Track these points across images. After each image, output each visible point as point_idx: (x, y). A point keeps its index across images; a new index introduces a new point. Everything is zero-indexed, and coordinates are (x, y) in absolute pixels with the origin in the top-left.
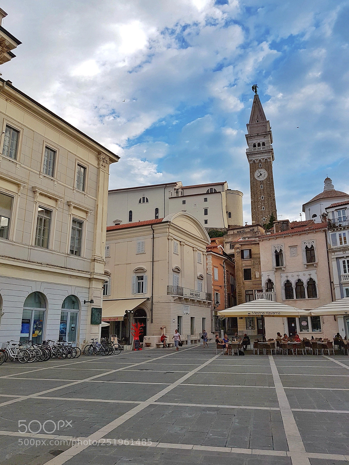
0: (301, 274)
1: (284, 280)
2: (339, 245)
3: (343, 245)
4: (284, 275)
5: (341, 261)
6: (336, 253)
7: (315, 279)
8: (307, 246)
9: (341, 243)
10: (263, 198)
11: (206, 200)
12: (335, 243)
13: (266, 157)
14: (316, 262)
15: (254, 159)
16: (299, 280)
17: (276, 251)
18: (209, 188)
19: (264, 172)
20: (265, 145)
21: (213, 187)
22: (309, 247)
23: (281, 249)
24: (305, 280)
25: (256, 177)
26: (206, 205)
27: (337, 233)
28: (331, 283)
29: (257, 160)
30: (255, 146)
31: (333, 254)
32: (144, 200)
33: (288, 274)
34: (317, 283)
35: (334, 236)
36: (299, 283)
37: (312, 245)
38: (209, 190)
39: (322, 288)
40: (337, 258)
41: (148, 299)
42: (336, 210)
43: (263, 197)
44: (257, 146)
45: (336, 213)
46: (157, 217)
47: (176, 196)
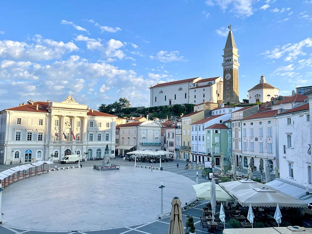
0: (172, 140)
2: (177, 133)
4: (169, 140)
8: (173, 132)
13: (231, 67)
14: (174, 137)
15: (225, 68)
16: (171, 142)
17: (168, 133)
18: (209, 82)
19: (229, 75)
20: (231, 61)
21: (211, 82)
25: (226, 77)
26: (204, 92)
27: (177, 130)
29: (227, 69)
31: (176, 135)
32: (181, 89)
34: (174, 142)
39: (174, 144)
40: (176, 137)
41: (136, 145)
43: (228, 88)
44: (227, 61)
46: (186, 98)
47: (193, 87)
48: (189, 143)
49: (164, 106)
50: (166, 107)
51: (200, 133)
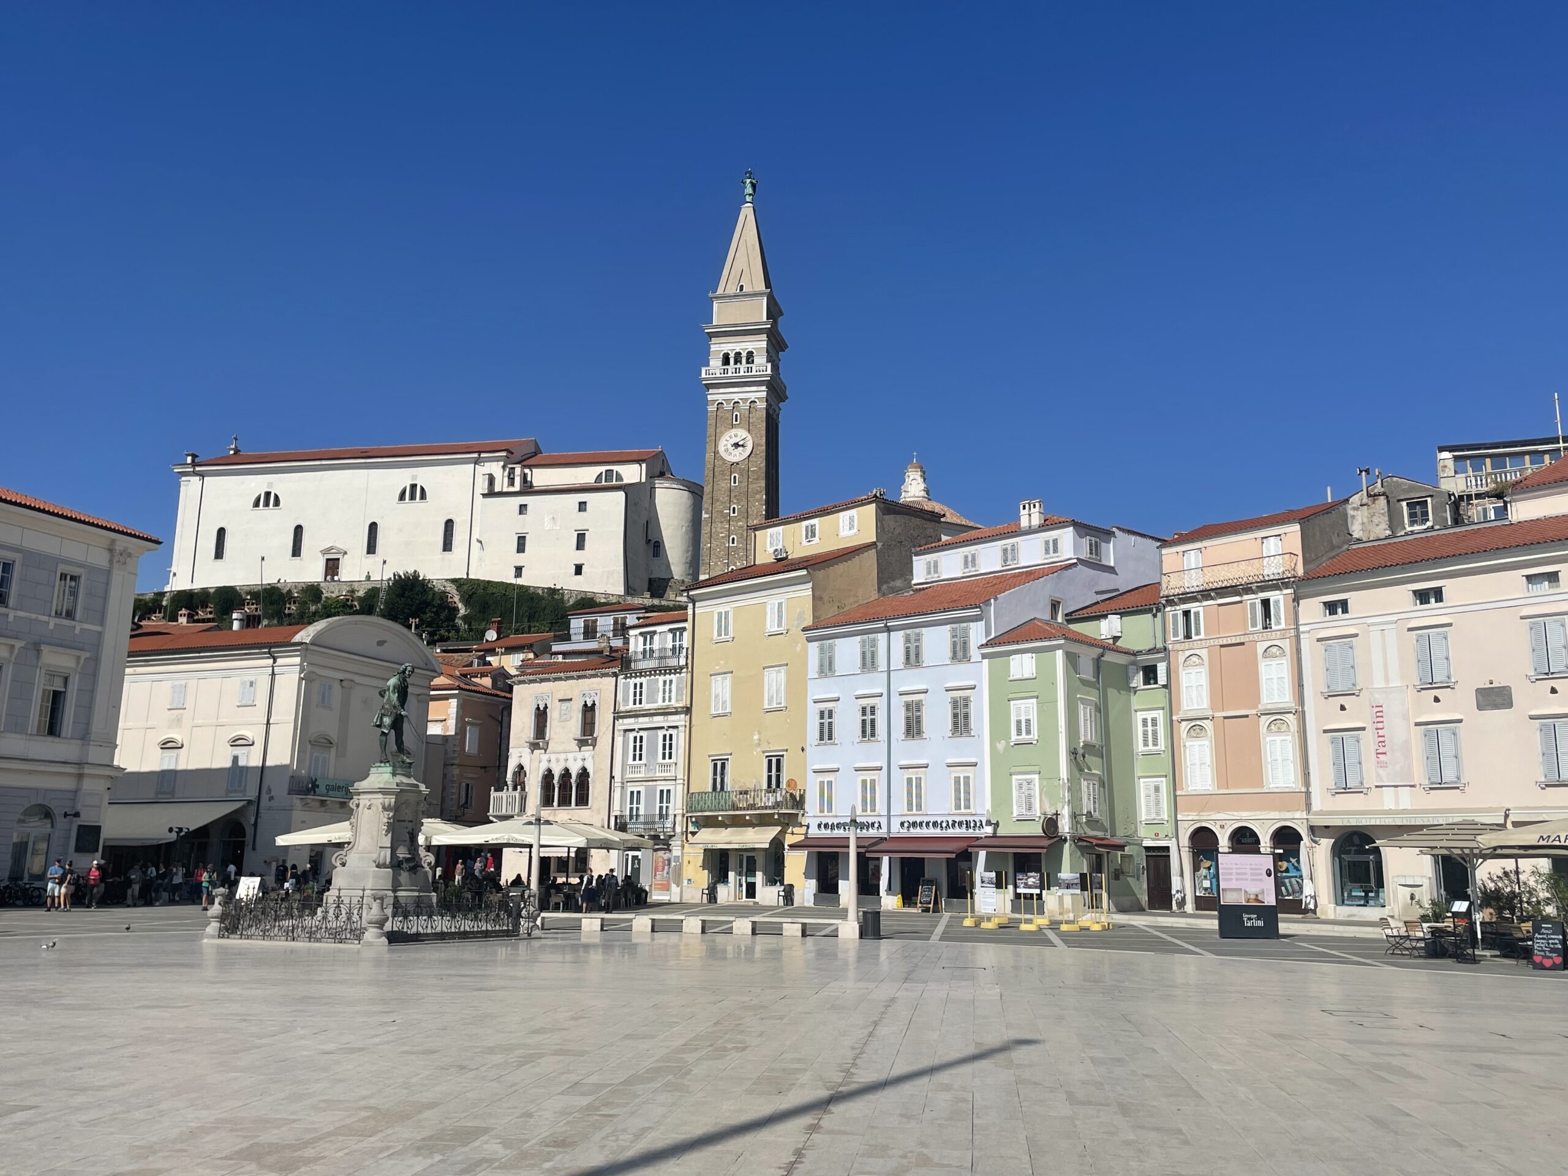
0: (570, 756)
1: (544, 766)
2: (631, 706)
3: (638, 705)
4: (545, 757)
5: (631, 735)
6: (627, 721)
7: (590, 770)
8: (586, 702)
9: (635, 703)
10: (734, 513)
11: (582, 506)
12: (626, 701)
13: (752, 396)
14: (595, 735)
15: (720, 398)
16: (567, 770)
17: (538, 708)
18: (603, 469)
19: (743, 437)
20: (753, 362)
21: (615, 468)
22: (589, 705)
23: (546, 704)
24: (574, 772)
25: (721, 449)
26: (582, 521)
27: (632, 681)
28: (612, 777)
29: (729, 401)
30: (726, 360)
31: (620, 720)
32: (414, 493)
33: (553, 757)
34: (591, 774)
35: (626, 686)
36: (566, 774)
37: (594, 701)
38: (602, 473)
39: (597, 789)
40: (626, 731)
41: (250, 802)
42: (641, 634)
43: (734, 508)
44: (732, 361)
45: (641, 639)
46: (447, 546)
47: (505, 490)
48: (775, 764)
49: (296, 585)
50: (313, 591)
51: (908, 681)
